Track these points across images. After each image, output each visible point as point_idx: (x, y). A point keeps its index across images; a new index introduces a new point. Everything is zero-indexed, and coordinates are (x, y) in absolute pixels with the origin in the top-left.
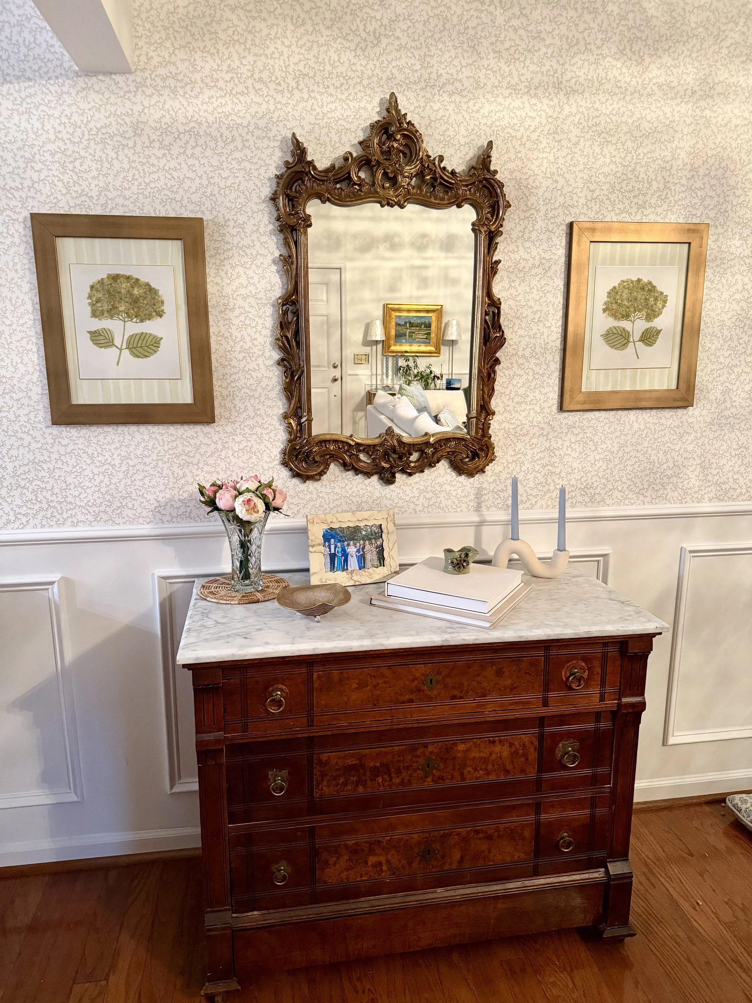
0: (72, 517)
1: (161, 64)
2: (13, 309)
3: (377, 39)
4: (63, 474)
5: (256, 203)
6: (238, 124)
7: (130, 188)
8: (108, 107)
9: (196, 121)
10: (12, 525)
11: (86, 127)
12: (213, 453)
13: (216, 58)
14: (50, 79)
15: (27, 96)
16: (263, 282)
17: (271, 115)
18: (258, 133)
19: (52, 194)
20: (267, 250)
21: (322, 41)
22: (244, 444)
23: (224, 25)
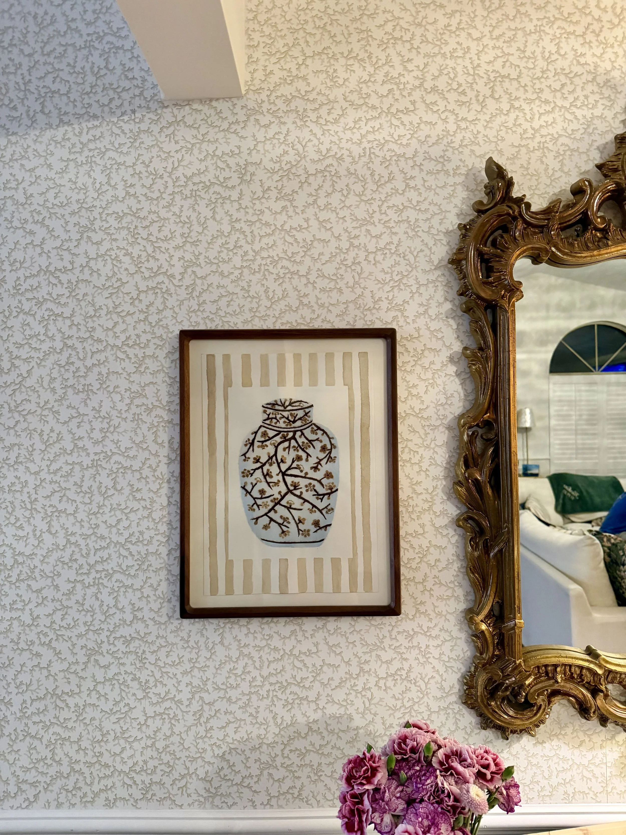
0: (106, 790)
1: (286, 79)
2: (43, 447)
3: (618, 16)
4: (97, 715)
5: (424, 271)
6: (399, 156)
7: (230, 259)
8: (205, 145)
9: (334, 156)
10: (12, 802)
11: (170, 176)
12: (342, 682)
13: (367, 65)
14: (123, 114)
15: (89, 140)
16: (433, 392)
17: (450, 138)
18: (430, 165)
19: (115, 274)
20: (440, 342)
21: (530, 27)
22: (396, 664)
23: (380, 20)
